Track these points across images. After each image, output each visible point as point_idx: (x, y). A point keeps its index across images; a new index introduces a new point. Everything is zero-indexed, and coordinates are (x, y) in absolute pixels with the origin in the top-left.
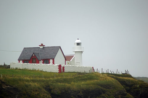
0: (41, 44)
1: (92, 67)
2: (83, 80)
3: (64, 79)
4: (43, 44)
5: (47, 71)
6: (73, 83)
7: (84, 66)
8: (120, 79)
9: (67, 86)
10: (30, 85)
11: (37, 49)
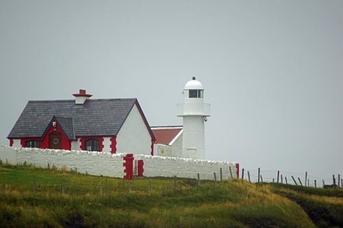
0: (81, 91)
1: (234, 163)
2: (191, 201)
3: (129, 199)
4: (85, 91)
5: (90, 173)
6: (155, 210)
7: (209, 162)
8: (312, 202)
9: (135, 220)
10: (19, 214)
11: (68, 106)
